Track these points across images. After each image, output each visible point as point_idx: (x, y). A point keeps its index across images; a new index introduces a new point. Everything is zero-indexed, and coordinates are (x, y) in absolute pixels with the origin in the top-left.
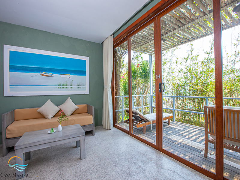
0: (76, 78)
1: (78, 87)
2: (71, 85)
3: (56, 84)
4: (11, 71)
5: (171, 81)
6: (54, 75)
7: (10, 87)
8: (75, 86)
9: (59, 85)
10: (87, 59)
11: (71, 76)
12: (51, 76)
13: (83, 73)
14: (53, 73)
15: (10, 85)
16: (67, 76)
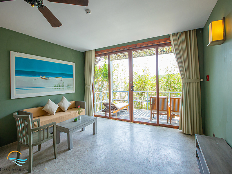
0: (66, 80)
1: (68, 87)
2: (63, 86)
3: (52, 86)
4: (16, 75)
5: (124, 80)
6: (51, 78)
7: (16, 90)
8: (65, 86)
9: (54, 87)
10: (73, 64)
11: (63, 79)
12: (49, 79)
13: (71, 76)
14: (50, 76)
15: (16, 88)
16: (60, 78)
